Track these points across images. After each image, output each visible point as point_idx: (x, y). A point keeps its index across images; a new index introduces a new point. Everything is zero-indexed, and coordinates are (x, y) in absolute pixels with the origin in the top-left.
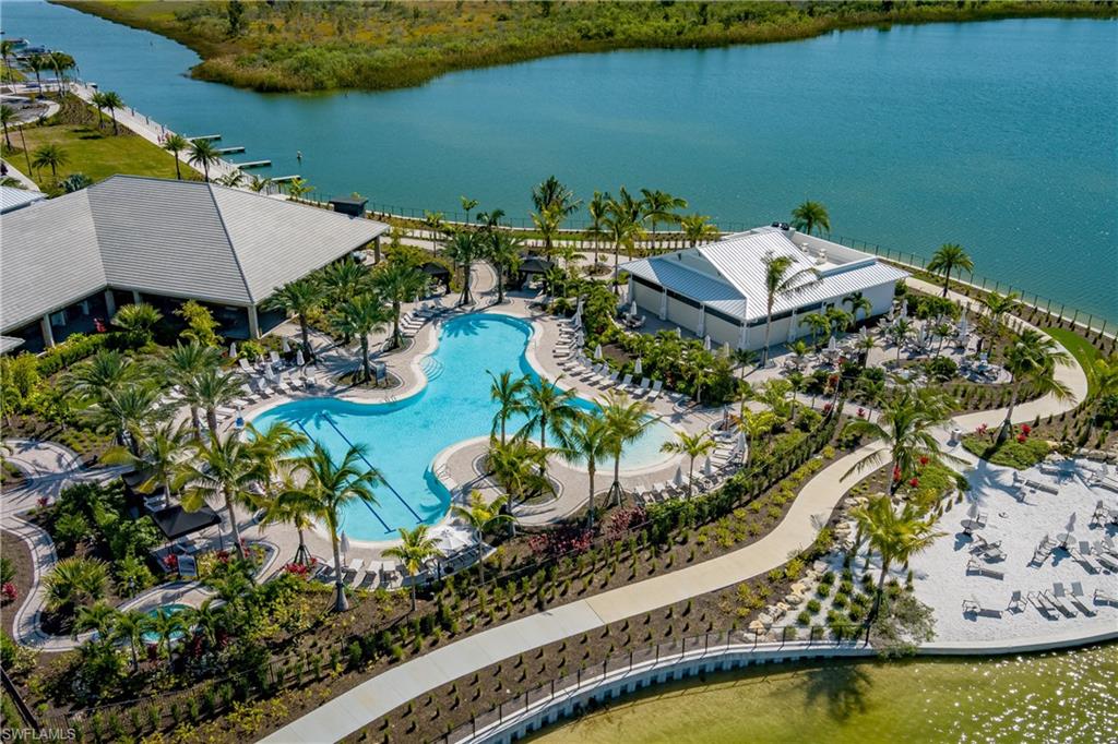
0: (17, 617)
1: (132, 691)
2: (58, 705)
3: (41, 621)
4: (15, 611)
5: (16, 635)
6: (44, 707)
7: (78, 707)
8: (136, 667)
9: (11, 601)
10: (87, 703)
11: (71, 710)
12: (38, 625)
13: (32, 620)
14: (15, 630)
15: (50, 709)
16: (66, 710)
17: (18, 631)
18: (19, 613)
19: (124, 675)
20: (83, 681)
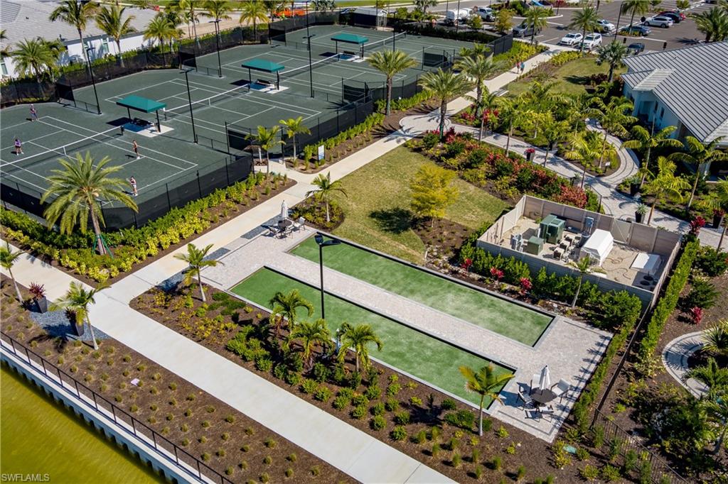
0: (684, 336)
1: (688, 464)
2: (633, 417)
3: (695, 353)
4: (687, 331)
5: (668, 346)
6: (622, 408)
7: (641, 432)
8: (717, 450)
9: (693, 323)
10: (651, 437)
11: (636, 430)
12: (691, 353)
13: (690, 347)
14: (672, 342)
15: (624, 414)
16: (632, 426)
17: (673, 346)
18: (689, 335)
19: (699, 446)
20: (663, 418)
